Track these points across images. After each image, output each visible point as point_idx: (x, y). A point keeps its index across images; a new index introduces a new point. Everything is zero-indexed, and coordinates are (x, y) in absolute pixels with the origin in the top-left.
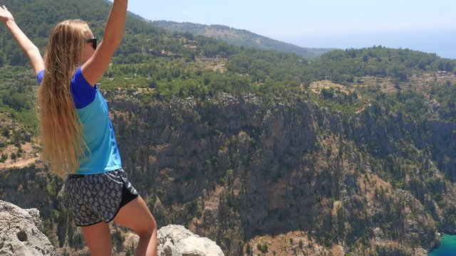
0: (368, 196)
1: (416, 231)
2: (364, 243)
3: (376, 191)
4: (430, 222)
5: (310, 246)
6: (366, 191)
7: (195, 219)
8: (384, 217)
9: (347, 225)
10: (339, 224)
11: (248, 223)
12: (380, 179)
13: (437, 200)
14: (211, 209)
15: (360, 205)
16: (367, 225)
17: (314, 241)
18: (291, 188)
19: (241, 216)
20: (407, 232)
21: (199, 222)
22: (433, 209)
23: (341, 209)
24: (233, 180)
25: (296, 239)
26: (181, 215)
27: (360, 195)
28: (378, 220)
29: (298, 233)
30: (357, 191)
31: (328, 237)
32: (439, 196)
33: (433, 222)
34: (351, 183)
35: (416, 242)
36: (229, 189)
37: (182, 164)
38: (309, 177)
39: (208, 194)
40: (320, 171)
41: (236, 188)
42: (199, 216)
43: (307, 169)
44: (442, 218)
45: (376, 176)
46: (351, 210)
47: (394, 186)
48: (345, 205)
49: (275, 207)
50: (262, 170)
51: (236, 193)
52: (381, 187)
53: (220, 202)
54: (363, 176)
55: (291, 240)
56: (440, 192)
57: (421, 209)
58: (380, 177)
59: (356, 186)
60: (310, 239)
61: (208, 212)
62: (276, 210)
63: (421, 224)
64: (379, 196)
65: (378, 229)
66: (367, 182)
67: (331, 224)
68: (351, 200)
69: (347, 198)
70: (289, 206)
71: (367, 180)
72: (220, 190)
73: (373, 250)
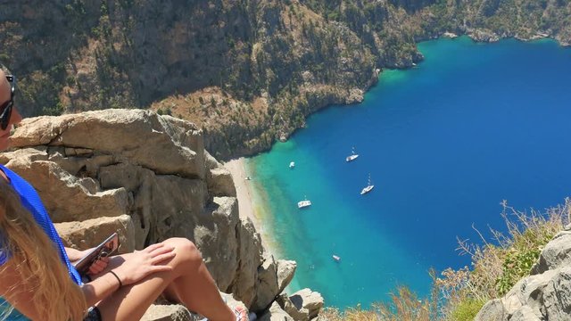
0: (294, 34)
1: (350, 70)
2: (290, 91)
3: (304, 26)
4: (368, 57)
5: (225, 103)
6: (292, 27)
7: (66, 88)
8: (314, 57)
9: (269, 72)
10: (260, 72)
11: (142, 85)
12: (310, 11)
13: (377, 30)
14: (86, 73)
15: (284, 46)
16: (294, 70)
17: (230, 96)
18: (193, 34)
19: (129, 77)
20: (341, 71)
21: (72, 92)
22: (372, 41)
23: (261, 53)
24: (110, 30)
25: (207, 97)
26: (44, 86)
27: (285, 34)
28: (306, 61)
29: (209, 89)
30: (280, 29)
31: (247, 90)
32: (379, 25)
33: (372, 57)
34: (273, 19)
35: (351, 81)
36: (107, 44)
37: (30, 14)
38: (215, 17)
39: (79, 53)
40: (230, 6)
41: (117, 40)
42: (71, 83)
43: (212, 6)
44: (381, 51)
45: (305, 8)
46: (273, 54)
47: (326, 18)
48: (266, 48)
49: (176, 60)
50: (150, 12)
51: (118, 47)
52: (310, 20)
53: (98, 62)
54: (288, 8)
55: (201, 100)
56: (382, 21)
57: (357, 43)
58: (309, 7)
59: (278, 23)
60: (225, 95)
61: (83, 77)
62: (178, 64)
63: (356, 61)
64: (308, 33)
65: (307, 72)
66: (293, 16)
67: (250, 73)
68: (272, 41)
69: (268, 39)
70: (193, 57)
71: (292, 14)
72: (95, 46)
73: (302, 98)
